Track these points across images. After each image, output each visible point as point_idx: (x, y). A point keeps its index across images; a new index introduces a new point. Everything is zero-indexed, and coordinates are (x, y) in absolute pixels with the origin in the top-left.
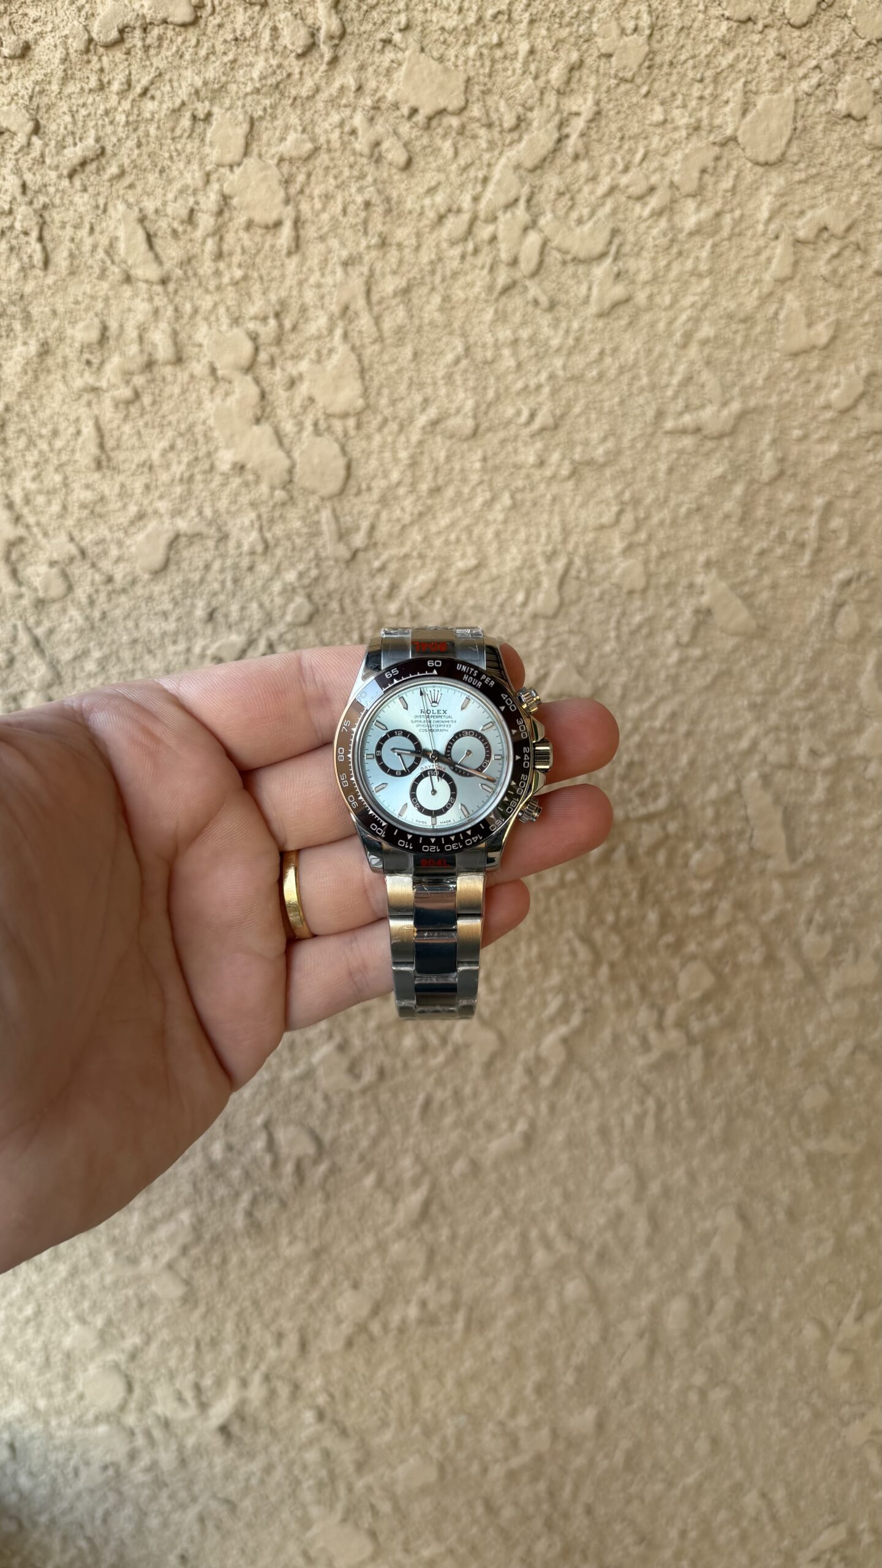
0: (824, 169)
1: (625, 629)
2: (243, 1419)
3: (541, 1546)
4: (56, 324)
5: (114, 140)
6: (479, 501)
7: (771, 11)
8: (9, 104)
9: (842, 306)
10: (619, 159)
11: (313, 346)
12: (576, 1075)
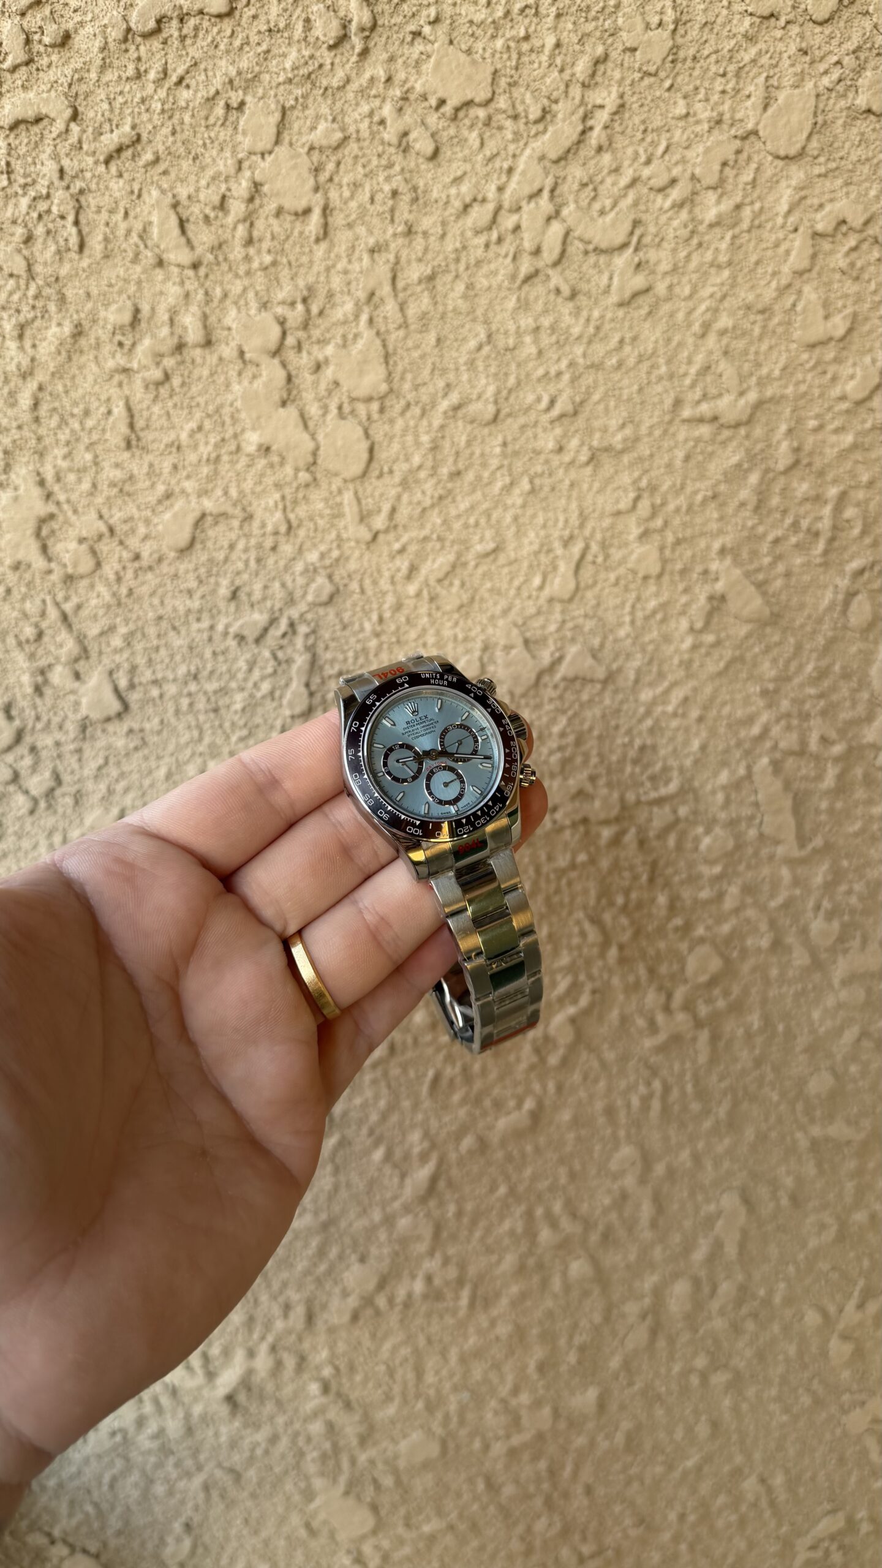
0: (843, 163)
1: (640, 614)
2: (249, 1389)
3: (540, 1525)
4: (89, 305)
5: (150, 127)
6: (499, 484)
7: (794, 7)
8: (49, 91)
9: (859, 299)
10: (641, 151)
11: (340, 331)
12: (584, 1055)
